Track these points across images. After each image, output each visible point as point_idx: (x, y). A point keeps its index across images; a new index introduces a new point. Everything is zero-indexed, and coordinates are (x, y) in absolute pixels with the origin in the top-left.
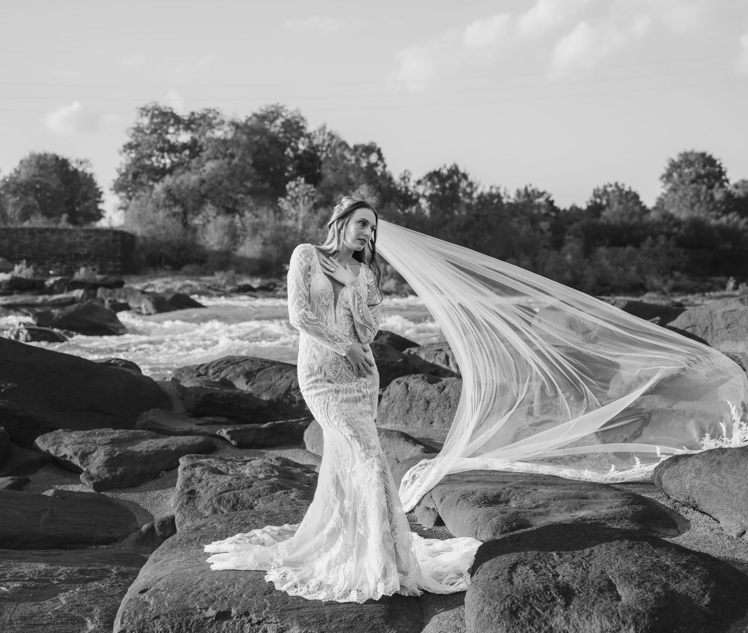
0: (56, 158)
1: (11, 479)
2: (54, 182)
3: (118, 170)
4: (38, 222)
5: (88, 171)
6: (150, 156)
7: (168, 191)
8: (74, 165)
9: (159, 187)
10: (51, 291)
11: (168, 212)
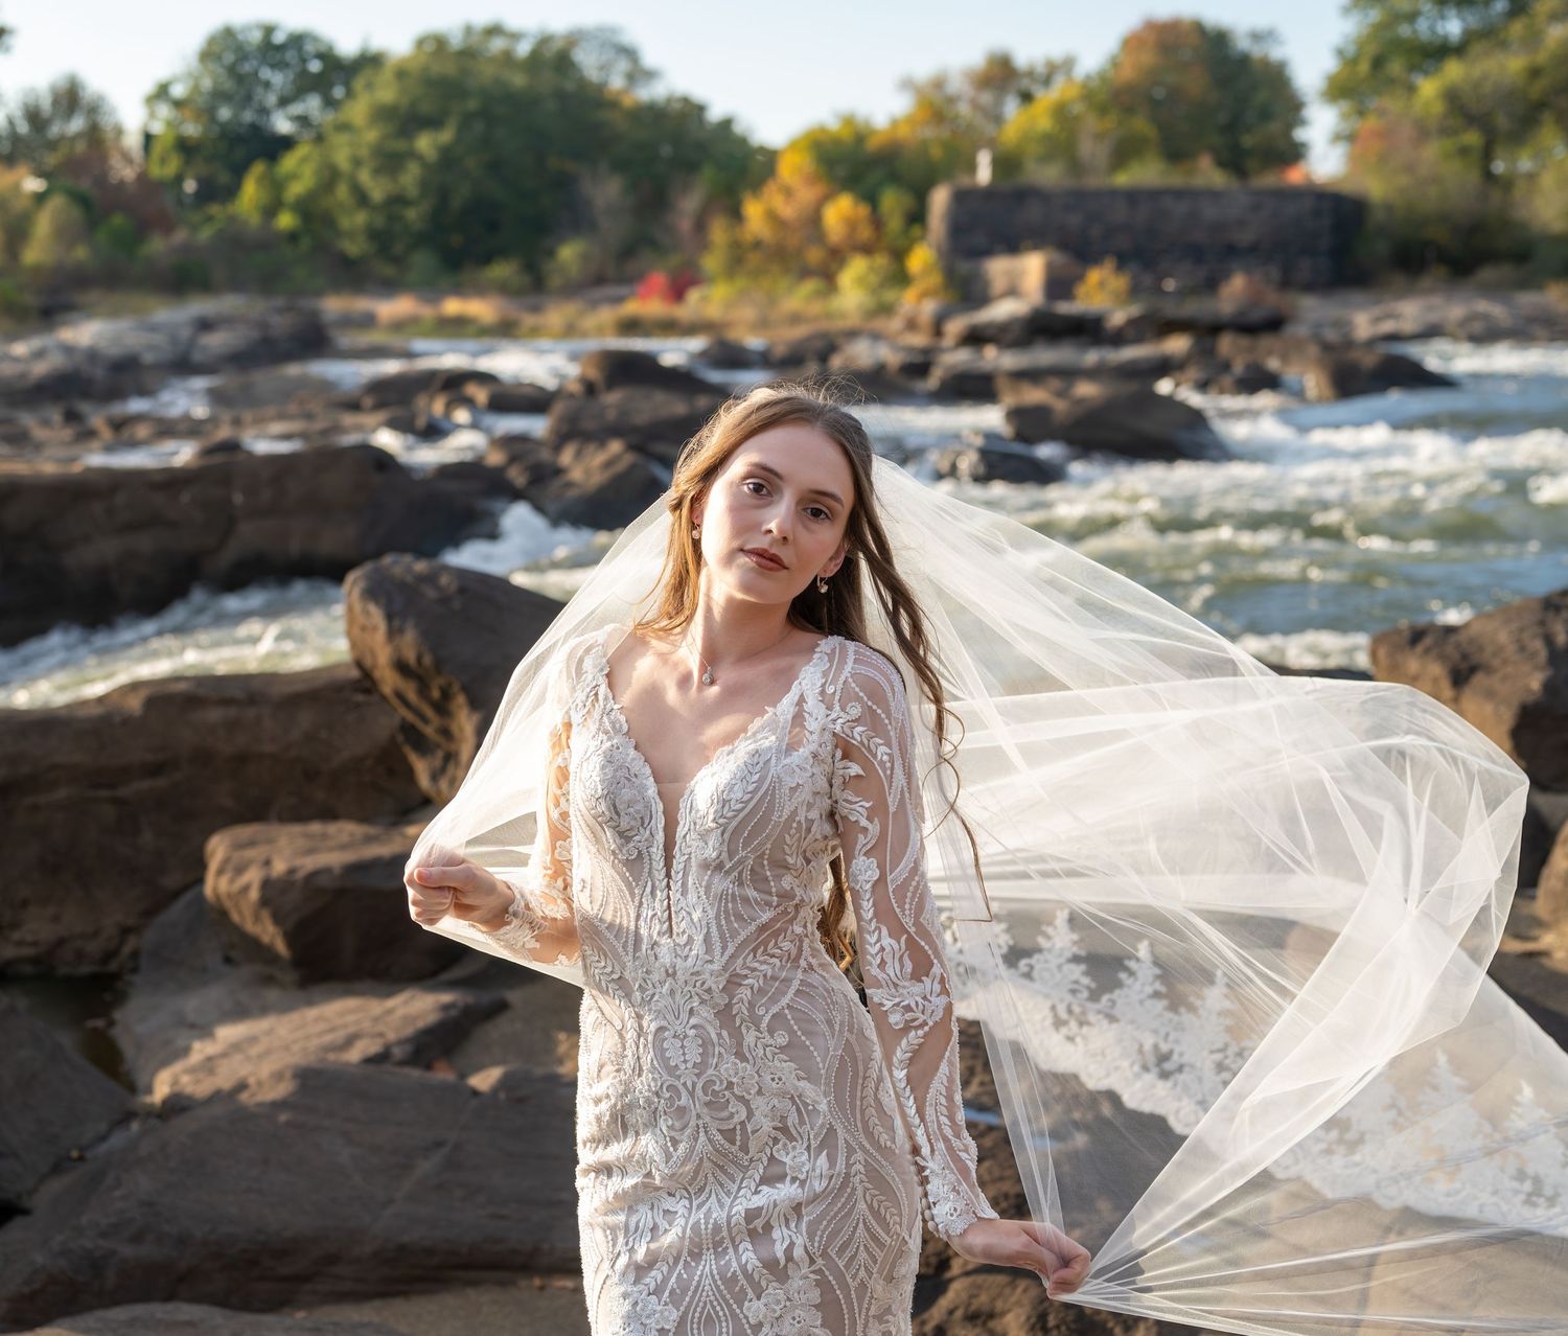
0: (1198, 28)
1: (446, 1008)
2: (1196, 83)
3: (1340, 52)
4: (1146, 173)
5: (1276, 53)
6: (1412, 17)
7: (1452, 97)
8: (1243, 44)
9: (1429, 88)
10: (1118, 339)
11: (1448, 144)
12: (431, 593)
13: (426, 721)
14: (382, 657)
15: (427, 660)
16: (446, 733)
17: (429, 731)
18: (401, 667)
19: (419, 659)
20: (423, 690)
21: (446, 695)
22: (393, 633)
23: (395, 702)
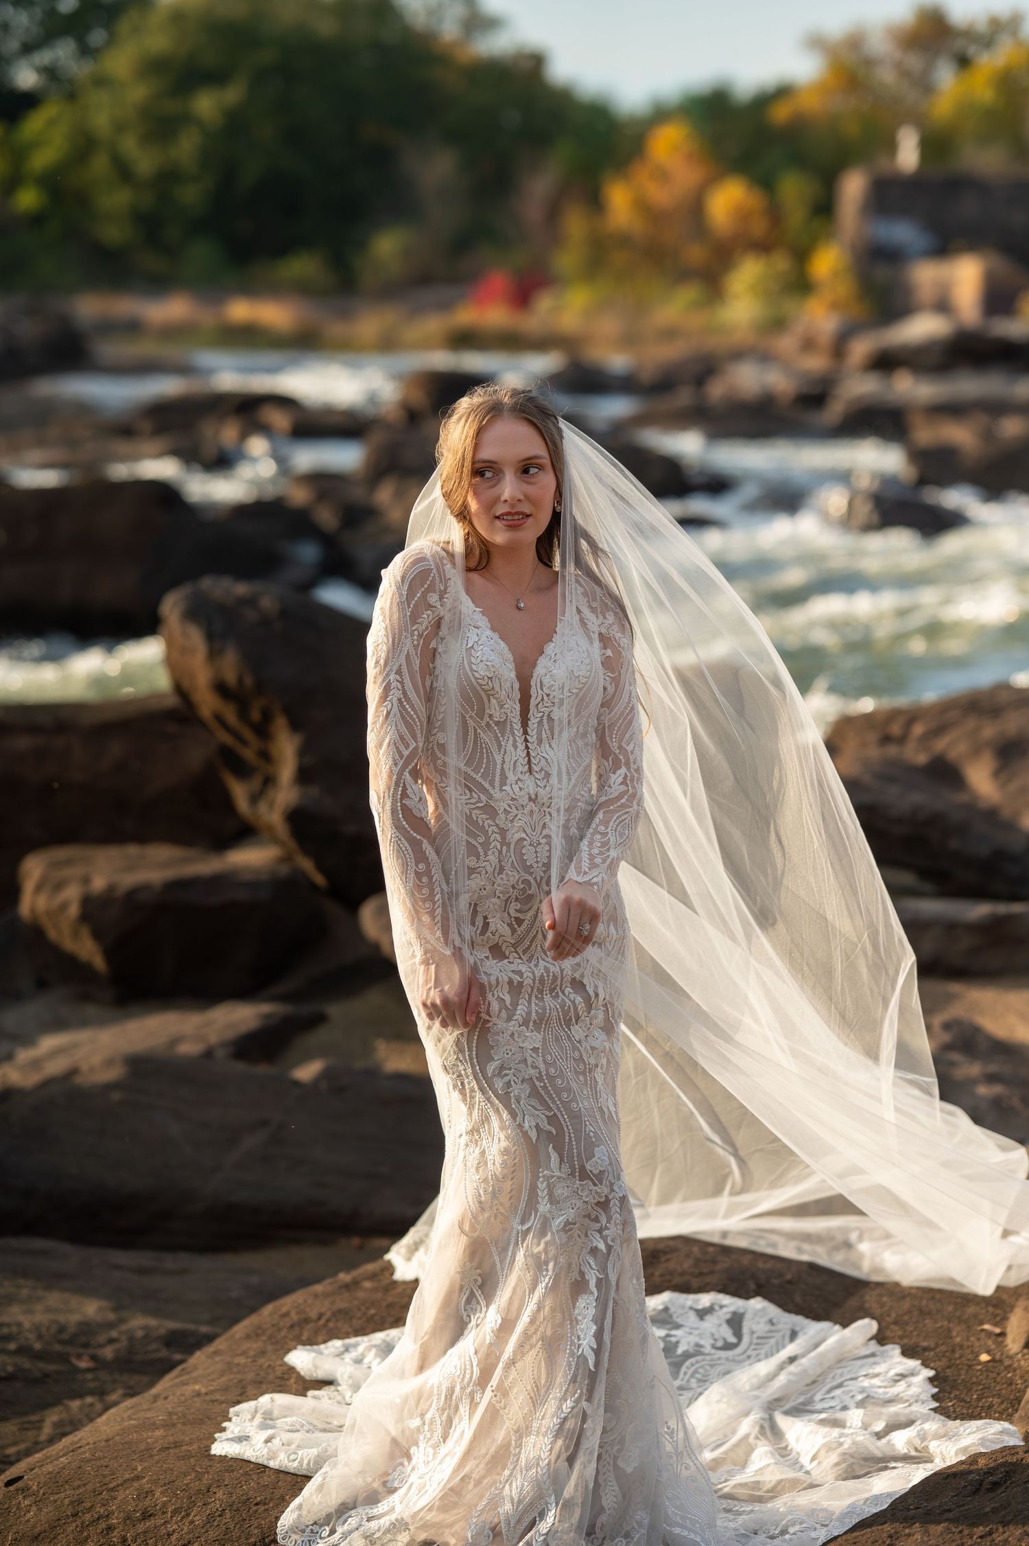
1: (266, 1017)
12: (251, 615)
13: (244, 743)
14: (202, 678)
15: (249, 681)
16: (266, 756)
17: (249, 754)
18: (221, 688)
19: (240, 680)
20: (243, 714)
21: (267, 717)
22: (214, 654)
23: (214, 725)
